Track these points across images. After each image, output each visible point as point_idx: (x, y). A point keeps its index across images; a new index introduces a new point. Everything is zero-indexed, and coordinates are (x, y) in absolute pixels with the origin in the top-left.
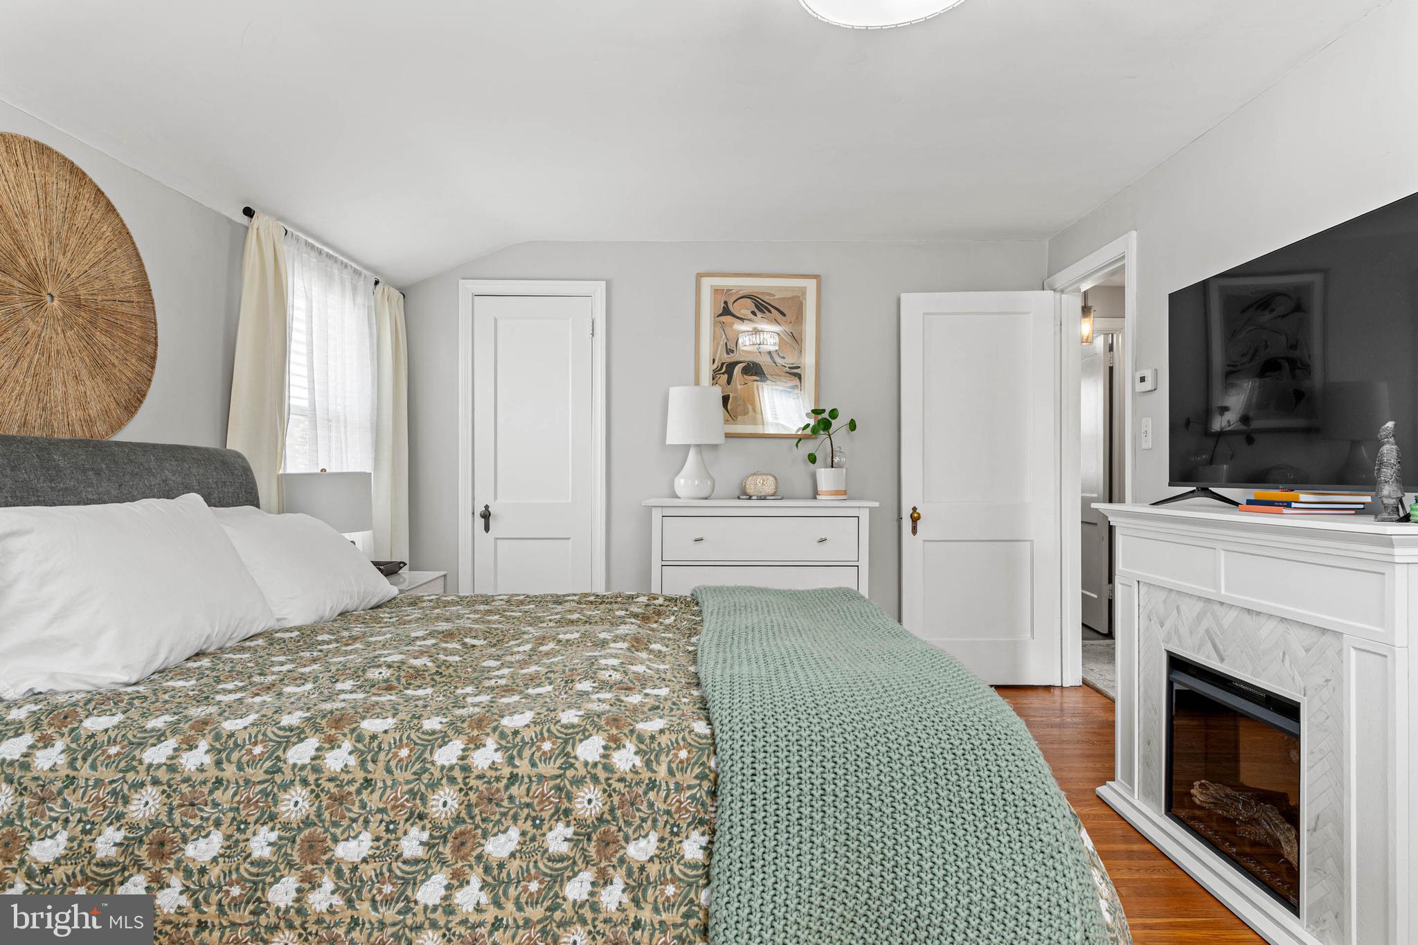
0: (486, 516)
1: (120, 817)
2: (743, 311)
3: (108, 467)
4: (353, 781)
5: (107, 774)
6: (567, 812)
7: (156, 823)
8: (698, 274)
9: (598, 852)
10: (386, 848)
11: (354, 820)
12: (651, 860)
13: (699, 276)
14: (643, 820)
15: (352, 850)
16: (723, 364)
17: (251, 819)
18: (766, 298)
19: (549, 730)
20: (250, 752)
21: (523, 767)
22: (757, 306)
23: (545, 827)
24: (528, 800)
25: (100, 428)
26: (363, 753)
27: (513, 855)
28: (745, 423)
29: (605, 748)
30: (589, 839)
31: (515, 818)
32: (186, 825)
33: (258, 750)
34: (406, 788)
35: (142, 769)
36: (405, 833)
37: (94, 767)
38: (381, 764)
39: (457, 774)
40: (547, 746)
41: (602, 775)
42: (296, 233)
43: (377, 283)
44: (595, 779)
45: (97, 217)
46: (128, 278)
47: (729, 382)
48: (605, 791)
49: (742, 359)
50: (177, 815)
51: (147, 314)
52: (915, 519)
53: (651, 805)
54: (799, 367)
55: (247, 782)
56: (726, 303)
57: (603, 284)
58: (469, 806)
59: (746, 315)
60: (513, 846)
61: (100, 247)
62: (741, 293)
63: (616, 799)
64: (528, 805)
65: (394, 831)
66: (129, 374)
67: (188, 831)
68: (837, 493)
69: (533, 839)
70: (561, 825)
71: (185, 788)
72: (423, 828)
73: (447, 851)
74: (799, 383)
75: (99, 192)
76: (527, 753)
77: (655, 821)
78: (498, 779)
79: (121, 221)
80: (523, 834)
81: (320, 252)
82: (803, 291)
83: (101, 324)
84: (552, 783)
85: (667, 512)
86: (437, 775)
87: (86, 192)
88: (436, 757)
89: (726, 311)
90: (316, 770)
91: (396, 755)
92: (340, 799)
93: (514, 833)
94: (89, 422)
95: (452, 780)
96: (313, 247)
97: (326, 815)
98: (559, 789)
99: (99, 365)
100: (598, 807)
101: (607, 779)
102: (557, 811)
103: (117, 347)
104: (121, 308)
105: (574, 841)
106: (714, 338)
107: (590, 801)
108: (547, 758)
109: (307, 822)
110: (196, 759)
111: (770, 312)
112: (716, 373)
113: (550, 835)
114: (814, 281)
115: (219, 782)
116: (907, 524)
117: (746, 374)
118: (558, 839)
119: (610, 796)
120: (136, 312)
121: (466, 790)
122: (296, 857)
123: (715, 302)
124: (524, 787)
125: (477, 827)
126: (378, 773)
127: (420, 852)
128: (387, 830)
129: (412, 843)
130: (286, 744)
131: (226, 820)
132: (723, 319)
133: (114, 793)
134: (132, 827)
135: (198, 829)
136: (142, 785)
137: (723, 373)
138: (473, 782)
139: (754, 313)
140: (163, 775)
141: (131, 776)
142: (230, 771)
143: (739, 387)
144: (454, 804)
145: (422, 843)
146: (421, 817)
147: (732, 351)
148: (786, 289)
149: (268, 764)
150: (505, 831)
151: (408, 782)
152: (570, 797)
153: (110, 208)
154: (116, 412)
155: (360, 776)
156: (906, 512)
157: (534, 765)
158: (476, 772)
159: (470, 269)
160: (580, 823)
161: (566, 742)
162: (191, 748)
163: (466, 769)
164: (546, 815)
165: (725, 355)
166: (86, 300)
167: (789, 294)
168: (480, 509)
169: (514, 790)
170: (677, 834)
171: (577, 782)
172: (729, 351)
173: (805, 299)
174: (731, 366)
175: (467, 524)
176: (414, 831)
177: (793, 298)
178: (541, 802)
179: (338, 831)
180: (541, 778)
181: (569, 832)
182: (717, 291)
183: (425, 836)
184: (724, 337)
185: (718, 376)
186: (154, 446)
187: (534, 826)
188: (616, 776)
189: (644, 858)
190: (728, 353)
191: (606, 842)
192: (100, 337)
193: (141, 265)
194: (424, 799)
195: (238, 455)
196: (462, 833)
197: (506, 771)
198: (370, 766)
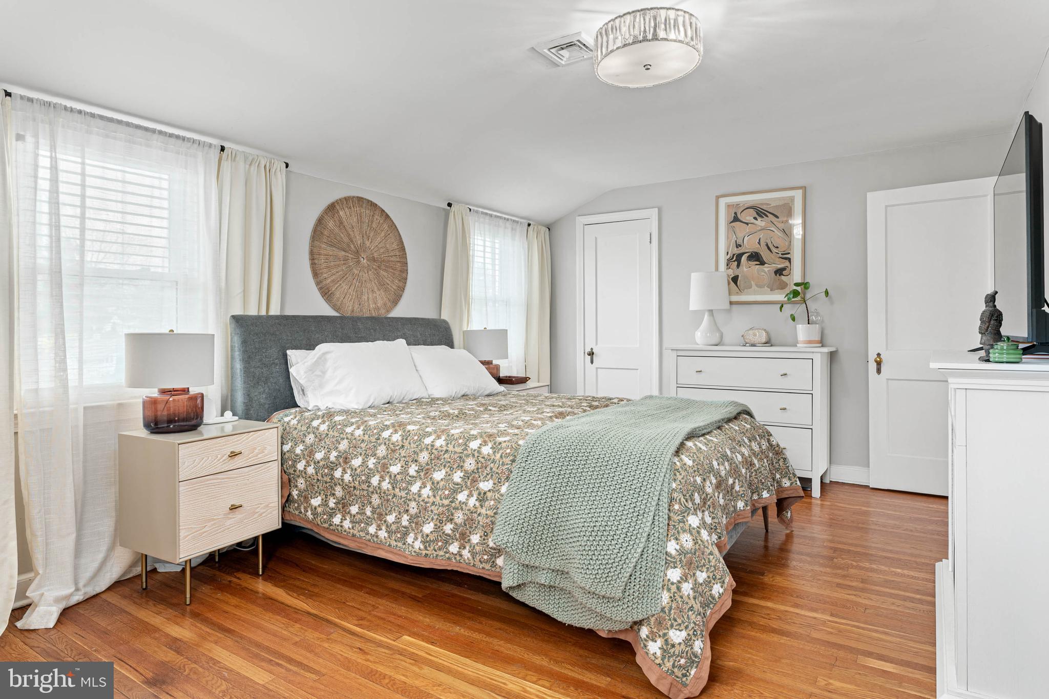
0: (591, 354)
1: (337, 448)
2: (748, 218)
3: (379, 327)
4: (399, 445)
5: (336, 434)
6: (462, 467)
7: (345, 452)
8: (716, 196)
9: (471, 484)
10: (404, 471)
11: (396, 459)
12: (489, 491)
13: (718, 197)
14: (487, 474)
15: (395, 469)
16: (734, 255)
17: (370, 454)
18: (764, 207)
19: (464, 436)
20: (373, 431)
21: (451, 448)
22: (758, 214)
23: (454, 471)
24: (449, 460)
25: (383, 311)
26: (403, 436)
27: (442, 480)
28: (748, 294)
29: (480, 444)
30: (468, 479)
31: (445, 466)
32: (353, 454)
33: (375, 431)
34: (413, 450)
35: (345, 433)
36: (411, 466)
37: (333, 432)
38: (408, 441)
39: (429, 447)
40: (461, 441)
41: (476, 454)
42: (476, 209)
43: (529, 225)
44: (473, 455)
45: (381, 222)
46: (395, 246)
47: (738, 266)
48: (476, 461)
49: (747, 251)
50: (351, 450)
51: (403, 260)
52: (879, 363)
53: (491, 469)
54: (789, 253)
55: (370, 441)
56: (735, 213)
57: (656, 210)
58: (431, 460)
59: (750, 220)
60: (442, 476)
61: (383, 234)
62: (746, 206)
63: (480, 465)
64: (449, 462)
65: (407, 465)
66: (395, 287)
67: (353, 455)
68: (810, 342)
69: (449, 475)
70: (459, 471)
71: (354, 441)
72: (416, 465)
73: (422, 474)
74: (789, 265)
75: (383, 211)
76: (453, 443)
77: (492, 475)
78: (441, 451)
79: (392, 221)
80: (446, 473)
81: (491, 216)
82: (792, 199)
83: (383, 267)
84: (458, 455)
85: (680, 353)
86: (423, 447)
87: (377, 212)
88: (425, 441)
89: (736, 219)
90: (389, 440)
91: (413, 438)
92: (394, 451)
93: (443, 472)
94: (378, 309)
95: (427, 449)
96: (486, 214)
97: (389, 456)
98: (461, 457)
99: (382, 285)
100: (473, 467)
101: (478, 456)
102: (459, 466)
103: (389, 276)
104: (392, 259)
105: (463, 478)
106: (728, 238)
107: (470, 464)
108: (459, 445)
109: (384, 458)
110: (359, 432)
111: (767, 216)
112: (729, 262)
113: (455, 475)
114: (800, 191)
115: (363, 440)
116: (873, 366)
117: (750, 260)
118: (457, 477)
119: (478, 463)
120: (398, 260)
121: (431, 453)
122: (379, 469)
123: (728, 213)
124: (449, 455)
125: (432, 468)
126: (406, 444)
127: (414, 474)
128: (405, 464)
129: (412, 470)
130: (383, 430)
131: (363, 454)
132: (733, 224)
133: (337, 440)
134: (340, 452)
135: (356, 455)
136: (344, 439)
137: (734, 261)
138: (433, 451)
139: (755, 218)
140: (349, 436)
141: (341, 435)
142: (367, 437)
143: (745, 269)
144: (426, 458)
145: (415, 471)
146: (416, 461)
147: (740, 246)
148: (779, 199)
149: (377, 436)
150: (440, 471)
151: (414, 448)
152: (464, 462)
153: (387, 216)
154: (389, 304)
155: (401, 443)
156: (872, 357)
157: (454, 447)
158: (435, 447)
159: (581, 210)
160: (466, 472)
161: (468, 440)
162: (359, 429)
163: (433, 446)
164: (455, 467)
165: (735, 249)
166: (377, 258)
167: (781, 203)
168: (588, 350)
169: (446, 456)
170: (500, 482)
171: (468, 456)
172: (738, 246)
173: (793, 204)
174: (739, 258)
175: (581, 359)
176: (413, 466)
177: (785, 205)
178: (454, 462)
179: (391, 462)
180: (455, 452)
181: (462, 475)
182: (729, 206)
183: (417, 468)
184: (735, 236)
185: (731, 263)
186: (402, 318)
187: (450, 470)
188: (481, 456)
189: (486, 489)
190: (737, 247)
191: (474, 481)
192: (382, 273)
193: (401, 238)
194: (417, 454)
195: (445, 322)
196: (427, 469)
197: (445, 448)
198: (405, 441)
